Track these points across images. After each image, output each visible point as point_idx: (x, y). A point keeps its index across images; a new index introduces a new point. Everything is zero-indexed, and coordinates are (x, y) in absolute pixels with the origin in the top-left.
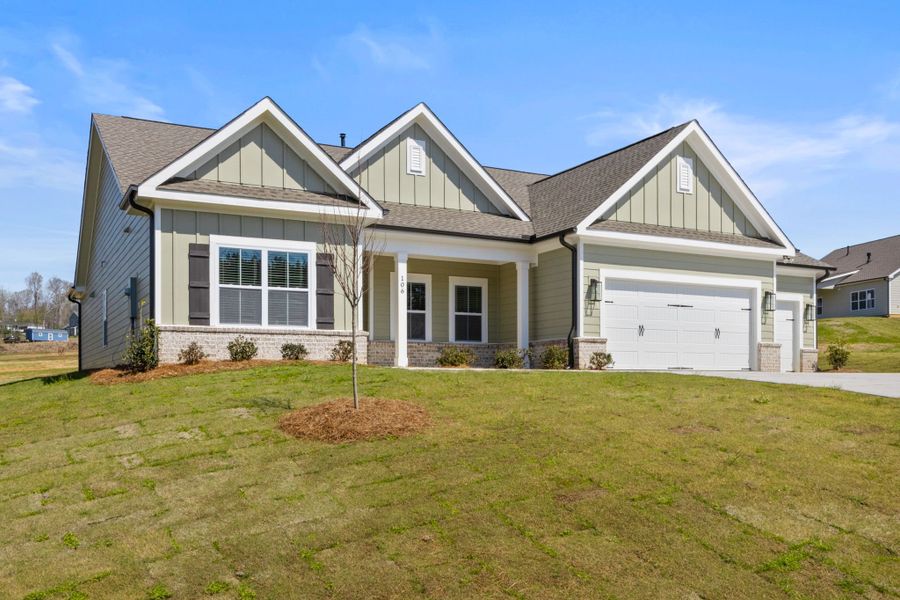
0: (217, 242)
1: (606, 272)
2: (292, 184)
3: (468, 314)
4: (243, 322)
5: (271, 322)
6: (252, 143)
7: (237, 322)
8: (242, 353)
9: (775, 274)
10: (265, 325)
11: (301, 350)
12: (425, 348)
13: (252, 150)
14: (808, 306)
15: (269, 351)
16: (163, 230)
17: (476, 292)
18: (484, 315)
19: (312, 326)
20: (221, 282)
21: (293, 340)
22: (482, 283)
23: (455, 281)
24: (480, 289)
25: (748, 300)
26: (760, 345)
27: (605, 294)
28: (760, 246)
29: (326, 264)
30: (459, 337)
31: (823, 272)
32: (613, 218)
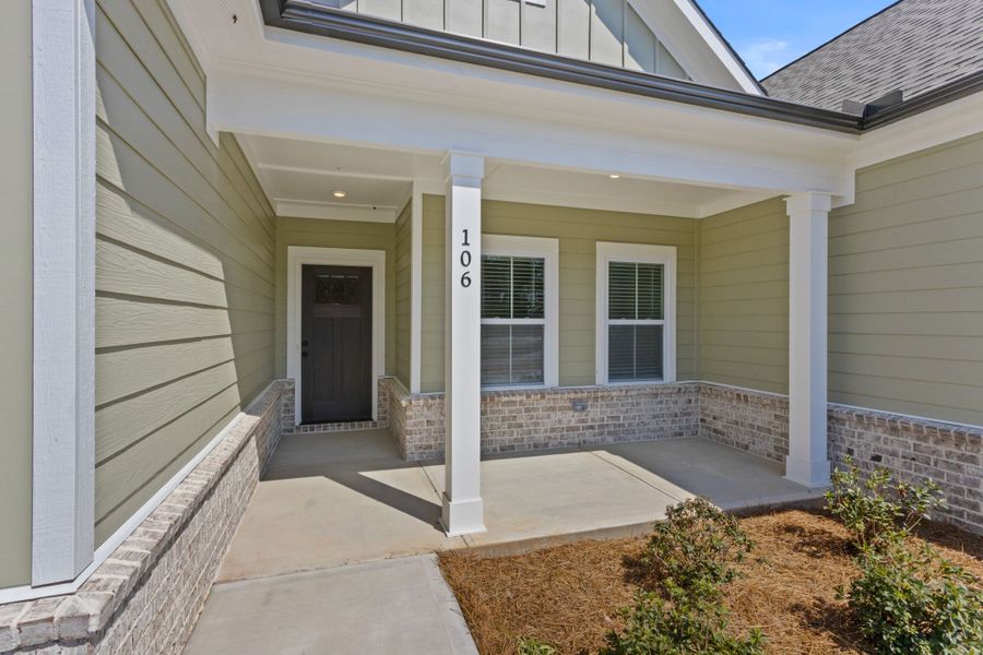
3: (636, 322)
12: (543, 403)
17: (653, 274)
18: (669, 324)
22: (664, 256)
23: (609, 253)
24: (658, 270)
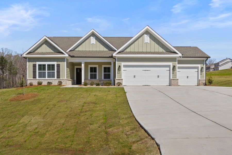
0: (38, 63)
1: (123, 64)
2: (52, 51)
3: (107, 73)
4: (43, 78)
5: (48, 78)
6: (44, 44)
7: (42, 78)
8: (40, 84)
9: (177, 60)
10: (47, 78)
11: (51, 83)
13: (44, 46)
14: (202, 68)
15: (45, 83)
16: (28, 62)
17: (109, 68)
18: (111, 73)
19: (56, 78)
20: (39, 71)
21: (50, 81)
22: (110, 66)
25: (169, 68)
26: (171, 79)
27: (123, 69)
28: (171, 54)
29: (58, 66)
30: (104, 78)
31: (206, 58)
32: (125, 51)
